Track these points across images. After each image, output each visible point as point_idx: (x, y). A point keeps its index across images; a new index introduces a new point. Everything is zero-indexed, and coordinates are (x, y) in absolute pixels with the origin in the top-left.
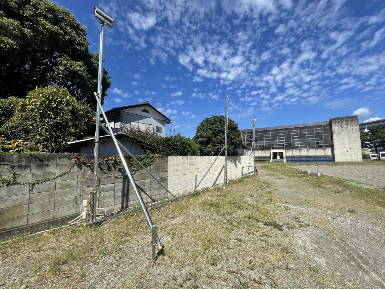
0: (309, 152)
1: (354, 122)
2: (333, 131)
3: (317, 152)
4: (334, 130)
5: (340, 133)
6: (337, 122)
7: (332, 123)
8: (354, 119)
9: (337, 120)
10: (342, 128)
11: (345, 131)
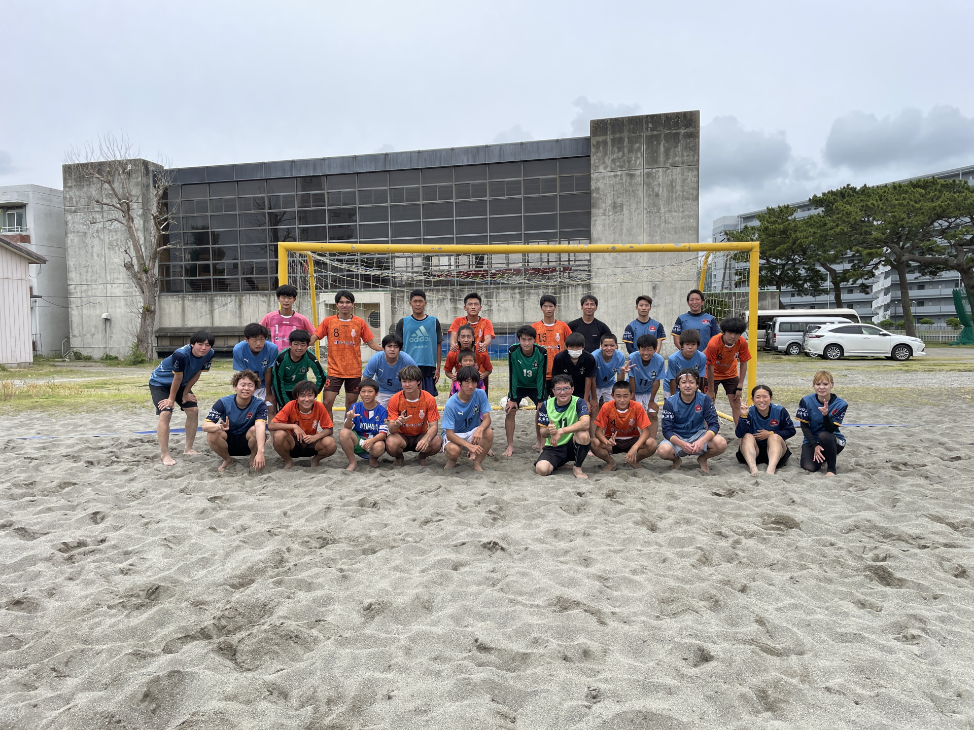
0: (495, 306)
1: (679, 149)
2: (594, 195)
3: (527, 304)
4: (597, 189)
5: (622, 206)
6: (613, 140)
7: (593, 150)
8: (682, 131)
9: (613, 133)
10: (632, 176)
11: (641, 192)
